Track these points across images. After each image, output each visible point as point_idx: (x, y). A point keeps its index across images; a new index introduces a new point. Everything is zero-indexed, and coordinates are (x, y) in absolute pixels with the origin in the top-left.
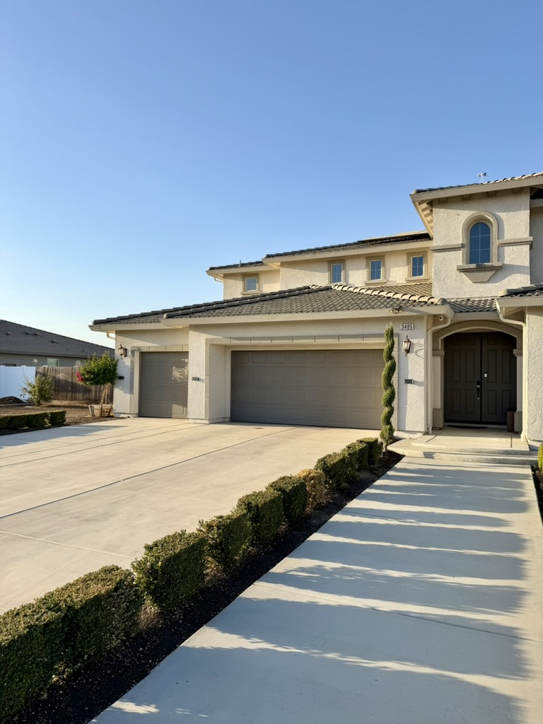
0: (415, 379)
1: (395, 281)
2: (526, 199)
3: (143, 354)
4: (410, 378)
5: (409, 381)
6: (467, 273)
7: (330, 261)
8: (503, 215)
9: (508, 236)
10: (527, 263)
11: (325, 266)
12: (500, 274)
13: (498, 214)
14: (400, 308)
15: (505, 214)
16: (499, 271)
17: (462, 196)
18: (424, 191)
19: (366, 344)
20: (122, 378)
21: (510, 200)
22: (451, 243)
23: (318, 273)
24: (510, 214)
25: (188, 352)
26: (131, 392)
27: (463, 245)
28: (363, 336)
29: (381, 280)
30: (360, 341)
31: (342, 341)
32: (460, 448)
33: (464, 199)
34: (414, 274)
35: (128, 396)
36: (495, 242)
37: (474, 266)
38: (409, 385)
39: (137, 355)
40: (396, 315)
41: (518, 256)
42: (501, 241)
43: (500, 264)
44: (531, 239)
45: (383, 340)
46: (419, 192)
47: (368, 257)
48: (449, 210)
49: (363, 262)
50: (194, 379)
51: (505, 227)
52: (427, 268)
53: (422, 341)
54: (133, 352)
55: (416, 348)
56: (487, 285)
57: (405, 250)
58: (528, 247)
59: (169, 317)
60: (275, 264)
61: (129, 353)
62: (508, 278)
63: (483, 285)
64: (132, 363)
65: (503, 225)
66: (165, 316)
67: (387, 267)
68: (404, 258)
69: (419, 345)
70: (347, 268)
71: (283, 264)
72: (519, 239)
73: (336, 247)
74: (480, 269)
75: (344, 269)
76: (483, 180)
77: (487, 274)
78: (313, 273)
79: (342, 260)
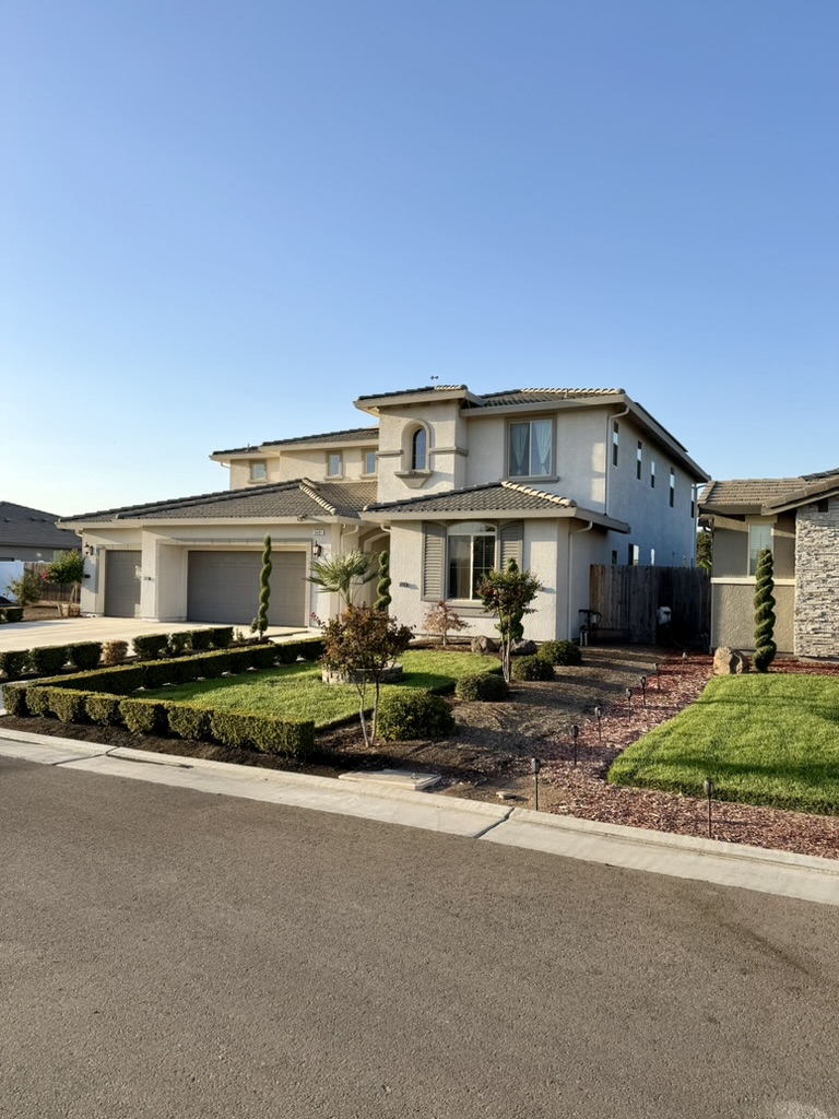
2: (453, 410)
3: (109, 553)
6: (404, 479)
8: (434, 424)
9: (438, 445)
10: (452, 472)
11: (324, 457)
12: (431, 481)
13: (430, 422)
14: (303, 517)
15: (436, 423)
16: (429, 478)
20: (88, 576)
21: (441, 410)
22: (392, 449)
23: (316, 464)
24: (439, 423)
25: (140, 551)
26: (97, 591)
27: (402, 452)
28: (286, 540)
30: (283, 544)
35: (94, 595)
36: (428, 450)
37: (409, 472)
39: (103, 553)
41: (446, 464)
42: (431, 450)
43: (431, 471)
44: (457, 448)
46: (362, 398)
47: (363, 450)
50: (145, 578)
51: (436, 436)
54: (98, 550)
56: (421, 491)
58: (453, 456)
59: (120, 517)
60: (274, 452)
61: (95, 552)
62: (438, 485)
63: (417, 491)
64: (98, 561)
65: (434, 433)
66: (117, 516)
69: (327, 549)
70: (344, 460)
71: (283, 453)
72: (447, 448)
74: (415, 475)
75: (341, 461)
77: (419, 481)
78: (311, 463)
79: (339, 451)
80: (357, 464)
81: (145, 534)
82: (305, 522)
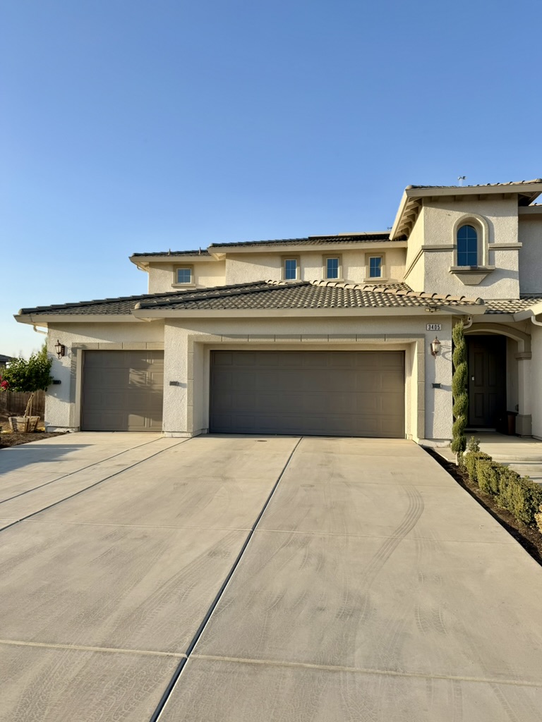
0: (443, 383)
2: (514, 205)
4: (437, 382)
5: (437, 386)
6: (460, 275)
7: (283, 256)
8: (493, 219)
9: (499, 240)
10: (516, 268)
11: (278, 261)
12: (491, 277)
13: (488, 217)
15: (495, 218)
16: (491, 274)
17: (454, 196)
20: (58, 382)
21: (501, 205)
22: (442, 244)
23: (270, 268)
24: (499, 218)
25: (163, 351)
26: (72, 400)
27: (454, 247)
30: (381, 341)
32: (525, 456)
33: (455, 200)
34: (372, 275)
35: (67, 406)
36: (484, 247)
37: (467, 268)
38: (436, 390)
39: (79, 353)
40: (432, 314)
41: (508, 261)
42: (491, 245)
43: (489, 267)
44: (520, 244)
46: (414, 187)
47: (325, 254)
48: (440, 210)
49: (319, 260)
50: (173, 383)
51: (495, 232)
52: (385, 270)
53: (450, 343)
54: (74, 350)
55: (443, 350)
56: (478, 288)
57: (363, 249)
58: (515, 253)
59: (143, 307)
60: (218, 255)
61: (69, 351)
62: (499, 282)
63: (475, 288)
64: (73, 363)
65: (493, 229)
66: (137, 306)
67: (345, 266)
68: (362, 258)
69: (446, 346)
70: (302, 265)
71: (229, 256)
72: (509, 244)
73: (294, 241)
74: (475, 271)
75: (299, 265)
76: (461, 183)
77: (480, 277)
78: (263, 267)
79: (297, 255)
80: (317, 269)
81: (169, 329)
82: (439, 313)
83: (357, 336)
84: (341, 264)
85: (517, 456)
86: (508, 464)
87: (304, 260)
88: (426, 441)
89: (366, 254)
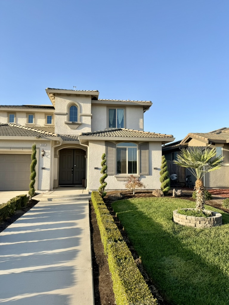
0: (46, 167)
1: (40, 125)
2: (90, 100)
4: (44, 167)
5: (43, 168)
7: (9, 112)
9: (84, 112)
10: (90, 124)
11: (6, 114)
13: (80, 103)
14: (40, 137)
15: (83, 104)
16: (80, 125)
17: (67, 94)
18: (52, 89)
19: (24, 152)
22: (62, 112)
24: (84, 104)
27: (67, 114)
28: (23, 148)
29: (33, 123)
30: (21, 150)
31: (12, 150)
32: (63, 195)
34: (48, 123)
36: (79, 114)
37: (71, 122)
38: (43, 170)
40: (38, 139)
41: (87, 120)
42: (81, 114)
43: (81, 123)
44: (92, 115)
45: (31, 150)
46: (49, 89)
47: (27, 113)
48: (62, 99)
49: (25, 115)
51: (83, 109)
52: (53, 121)
53: (50, 151)
55: (47, 154)
56: (76, 130)
57: (44, 112)
58: (90, 118)
62: (84, 128)
63: (75, 130)
65: (82, 108)
67: (36, 118)
68: (43, 115)
70: (17, 117)
72: (88, 114)
73: (12, 106)
74: (73, 124)
75: (16, 117)
77: (76, 126)
79: (14, 113)
80: (24, 119)
82: (40, 139)
83: (10, 148)
84: (34, 117)
85: (60, 195)
86: (52, 198)
87: (18, 115)
88: (39, 191)
89: (45, 114)
